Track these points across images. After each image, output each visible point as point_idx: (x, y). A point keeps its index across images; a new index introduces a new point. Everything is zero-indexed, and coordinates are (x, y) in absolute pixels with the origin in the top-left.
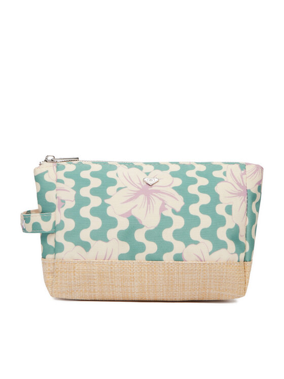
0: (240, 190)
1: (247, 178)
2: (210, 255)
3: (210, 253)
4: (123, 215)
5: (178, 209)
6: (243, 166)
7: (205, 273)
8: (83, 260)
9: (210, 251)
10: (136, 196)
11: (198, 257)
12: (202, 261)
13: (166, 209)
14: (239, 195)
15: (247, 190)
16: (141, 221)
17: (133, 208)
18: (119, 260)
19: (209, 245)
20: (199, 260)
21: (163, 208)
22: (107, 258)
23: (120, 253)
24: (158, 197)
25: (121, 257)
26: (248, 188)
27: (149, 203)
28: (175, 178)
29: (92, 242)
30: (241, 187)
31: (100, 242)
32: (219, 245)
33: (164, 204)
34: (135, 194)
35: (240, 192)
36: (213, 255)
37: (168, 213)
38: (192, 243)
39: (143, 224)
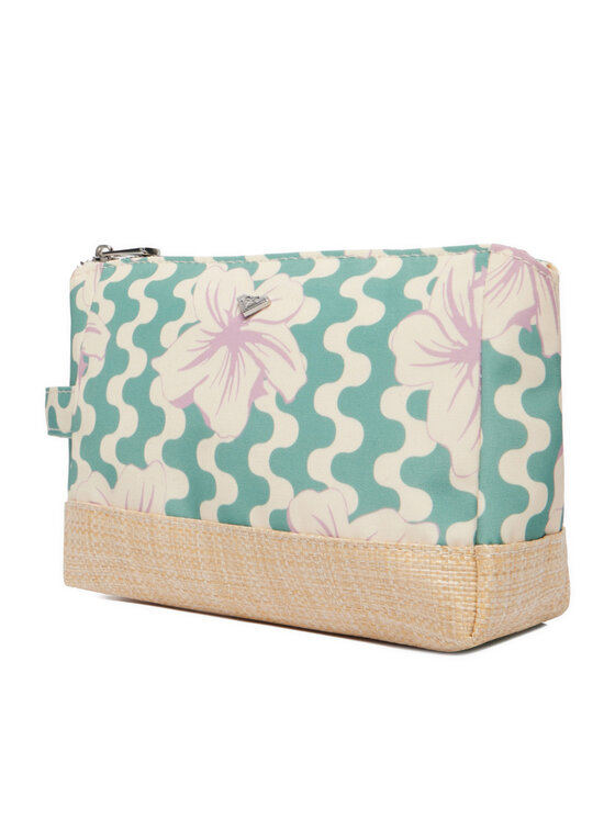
0: (458, 343)
1: (485, 296)
2: (350, 522)
3: (351, 518)
4: (175, 403)
5: (290, 396)
6: (482, 256)
7: (342, 569)
8: (106, 505)
9: (350, 512)
10: (213, 346)
11: (323, 524)
12: (331, 536)
13: (265, 393)
14: (455, 357)
15: (482, 341)
16: (208, 419)
17: (197, 385)
18: (168, 514)
19: (349, 496)
20: (325, 533)
21: (258, 390)
22: (145, 507)
23: (168, 499)
24: (254, 357)
25: (172, 509)
26: (485, 336)
27: (232, 373)
28: (307, 298)
29: (119, 467)
30: (461, 332)
31: (132, 468)
32: (376, 499)
33: (263, 377)
34: (211, 342)
35: (458, 348)
36: (358, 522)
37: (267, 404)
38: (309, 488)
39: (214, 426)
